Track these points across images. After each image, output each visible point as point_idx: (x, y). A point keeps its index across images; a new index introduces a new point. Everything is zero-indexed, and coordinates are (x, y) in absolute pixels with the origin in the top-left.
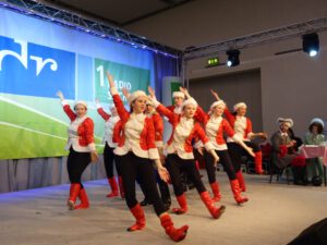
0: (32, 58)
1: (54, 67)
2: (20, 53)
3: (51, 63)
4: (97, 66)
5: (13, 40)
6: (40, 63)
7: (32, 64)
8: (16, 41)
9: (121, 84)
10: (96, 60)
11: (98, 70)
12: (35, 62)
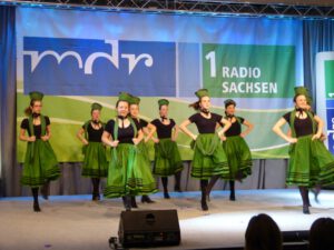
0: (124, 56)
2: (110, 53)
3: (145, 59)
5: (103, 41)
6: (133, 61)
8: (107, 42)
9: (243, 72)
10: (204, 45)
11: (207, 57)
12: (127, 60)
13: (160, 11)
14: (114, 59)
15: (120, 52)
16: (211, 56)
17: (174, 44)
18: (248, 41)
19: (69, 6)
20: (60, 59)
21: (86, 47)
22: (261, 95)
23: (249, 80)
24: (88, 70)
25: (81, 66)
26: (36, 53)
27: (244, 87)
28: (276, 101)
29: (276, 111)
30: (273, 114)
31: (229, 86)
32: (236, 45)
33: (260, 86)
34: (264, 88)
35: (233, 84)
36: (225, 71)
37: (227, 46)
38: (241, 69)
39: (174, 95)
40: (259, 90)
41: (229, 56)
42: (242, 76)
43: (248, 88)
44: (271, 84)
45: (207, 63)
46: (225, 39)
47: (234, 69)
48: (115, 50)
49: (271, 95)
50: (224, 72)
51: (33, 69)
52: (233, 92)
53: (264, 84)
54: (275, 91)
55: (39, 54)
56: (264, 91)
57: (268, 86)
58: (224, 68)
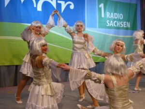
1: (72, 7)
3: (70, 4)
4: (99, 4)
7: (59, 5)
9: (116, 16)
11: (100, 6)
16: (102, 5)
22: (123, 28)
23: (118, 20)
25: (35, 6)
27: (116, 24)
28: (129, 31)
29: (129, 36)
30: (128, 38)
31: (110, 23)
34: (124, 24)
35: (112, 22)
38: (115, 14)
40: (122, 25)
42: (115, 18)
43: (118, 24)
45: (100, 9)
47: (112, 14)
49: (127, 29)
50: (107, 15)
51: (6, 5)
52: (111, 26)
53: (124, 22)
54: (129, 27)
56: (124, 26)
57: (126, 23)
58: (108, 13)
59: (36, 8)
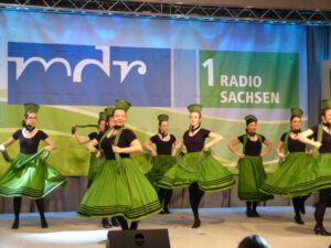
0: (115, 63)
1: (142, 70)
2: (101, 61)
3: (139, 66)
4: (202, 61)
5: (93, 47)
6: (125, 68)
8: (97, 48)
9: (242, 80)
10: (201, 52)
11: (205, 65)
12: (119, 67)
13: (154, 15)
14: (105, 67)
15: (112, 59)
16: (209, 63)
17: (169, 50)
18: (248, 47)
19: (57, 9)
20: (47, 65)
21: (75, 53)
22: (262, 105)
23: (249, 89)
24: (77, 78)
25: (69, 74)
26: (22, 59)
27: (243, 97)
28: (278, 112)
30: (274, 125)
31: (228, 96)
32: (235, 52)
33: (261, 96)
34: (265, 98)
35: (232, 93)
36: (224, 80)
37: (226, 52)
38: (241, 77)
39: (169, 105)
40: (260, 99)
41: (227, 63)
42: (241, 85)
43: (248, 97)
44: (273, 94)
45: (204, 71)
46: (223, 46)
47: (234, 77)
48: (106, 57)
49: (272, 106)
50: (222, 81)
51: (18, 76)
52: (232, 102)
53: (265, 94)
54: (277, 101)
55: (25, 60)
56: (265, 101)
57: (270, 96)
58: (222, 77)
59: (72, 77)
